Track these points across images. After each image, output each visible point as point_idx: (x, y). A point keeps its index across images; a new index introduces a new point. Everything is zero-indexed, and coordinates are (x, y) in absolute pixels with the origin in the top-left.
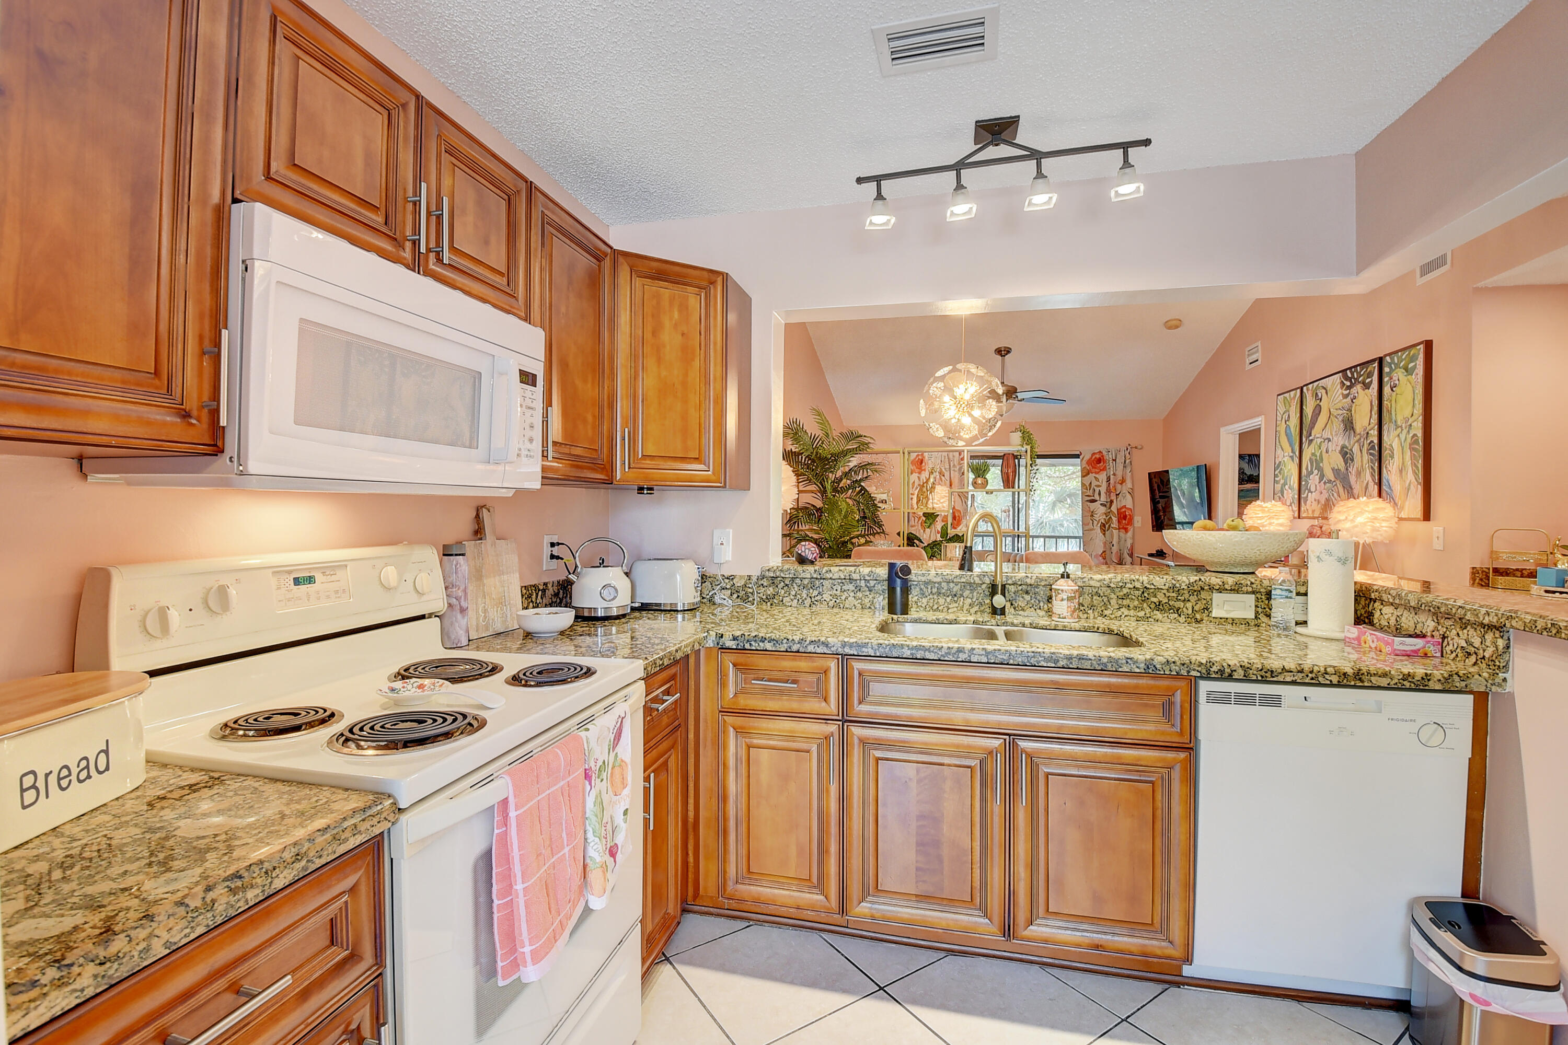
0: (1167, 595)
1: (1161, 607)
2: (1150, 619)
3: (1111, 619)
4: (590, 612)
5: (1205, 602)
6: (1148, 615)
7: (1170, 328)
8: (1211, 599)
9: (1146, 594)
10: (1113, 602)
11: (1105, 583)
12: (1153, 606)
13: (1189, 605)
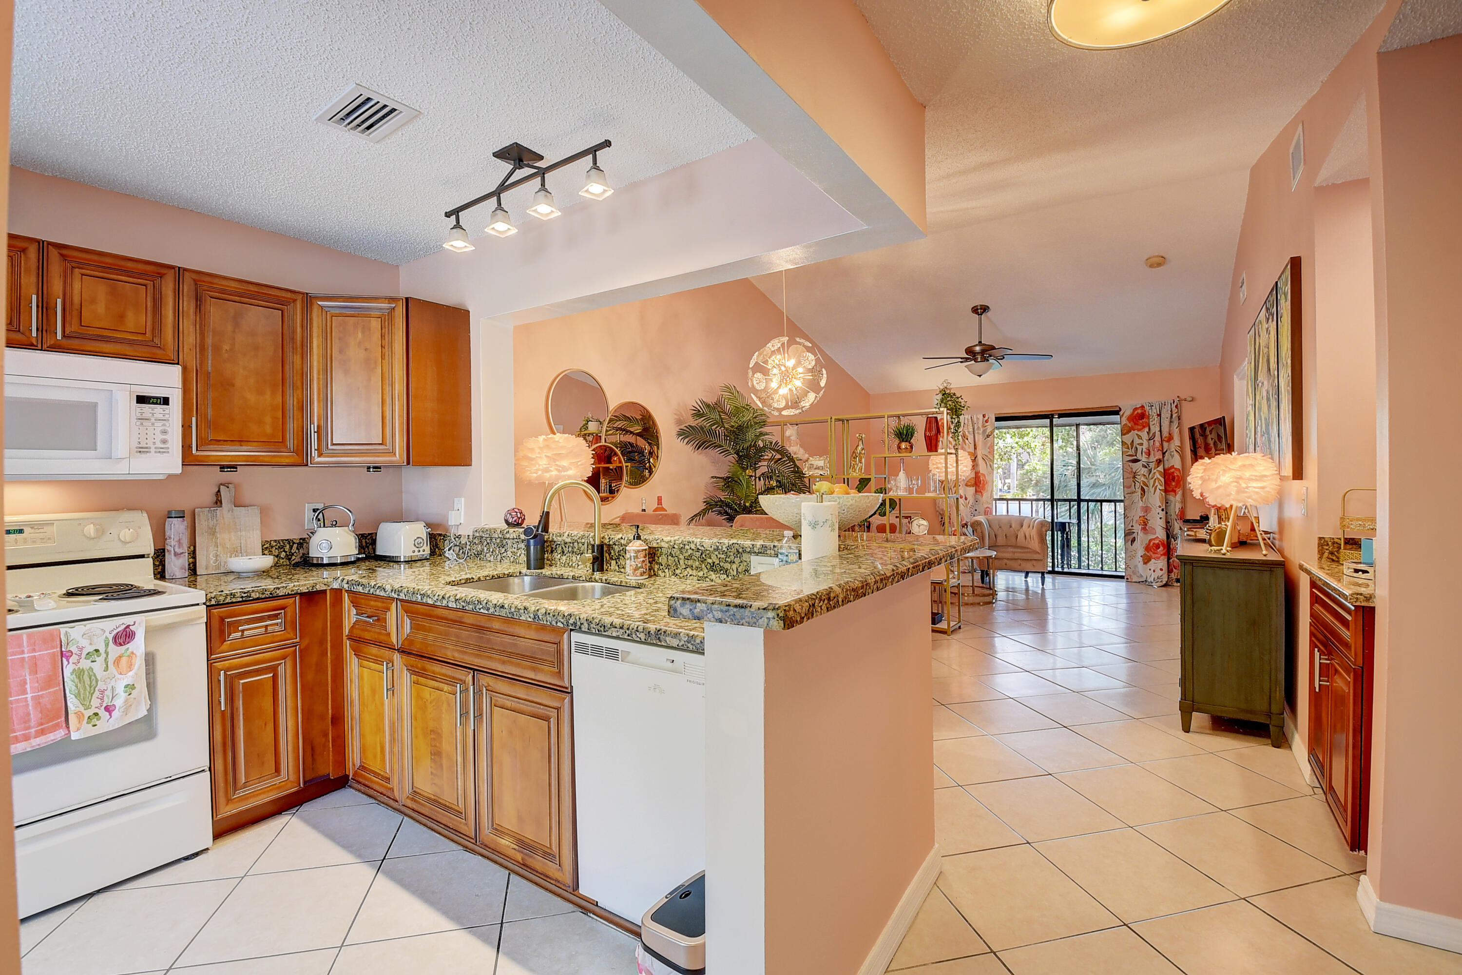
0: (719, 557)
1: (714, 568)
2: (707, 579)
3: (680, 578)
4: (318, 560)
5: (745, 564)
6: (705, 576)
7: (1151, 266)
8: (750, 561)
9: (704, 556)
10: (682, 562)
11: (671, 544)
12: (709, 567)
13: (734, 566)
